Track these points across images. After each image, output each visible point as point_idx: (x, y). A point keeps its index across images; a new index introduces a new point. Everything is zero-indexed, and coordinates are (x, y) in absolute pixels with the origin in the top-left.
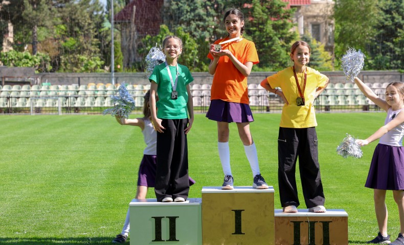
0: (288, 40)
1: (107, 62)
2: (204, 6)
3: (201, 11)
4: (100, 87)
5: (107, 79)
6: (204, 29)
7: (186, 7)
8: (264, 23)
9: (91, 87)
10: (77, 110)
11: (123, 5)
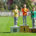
0: (31, 6)
1: (5, 9)
2: (19, 1)
3: (19, 2)
4: (4, 13)
5: (5, 12)
6: (19, 4)
7: (17, 1)
8: (28, 3)
9: (3, 13)
10: (1, 16)
11: (7, 1)
